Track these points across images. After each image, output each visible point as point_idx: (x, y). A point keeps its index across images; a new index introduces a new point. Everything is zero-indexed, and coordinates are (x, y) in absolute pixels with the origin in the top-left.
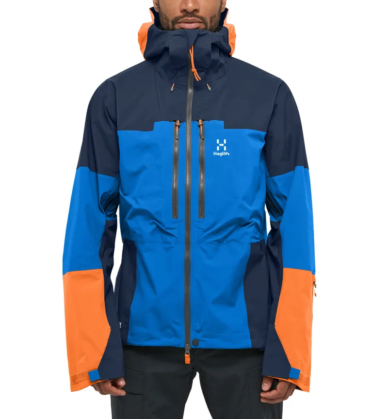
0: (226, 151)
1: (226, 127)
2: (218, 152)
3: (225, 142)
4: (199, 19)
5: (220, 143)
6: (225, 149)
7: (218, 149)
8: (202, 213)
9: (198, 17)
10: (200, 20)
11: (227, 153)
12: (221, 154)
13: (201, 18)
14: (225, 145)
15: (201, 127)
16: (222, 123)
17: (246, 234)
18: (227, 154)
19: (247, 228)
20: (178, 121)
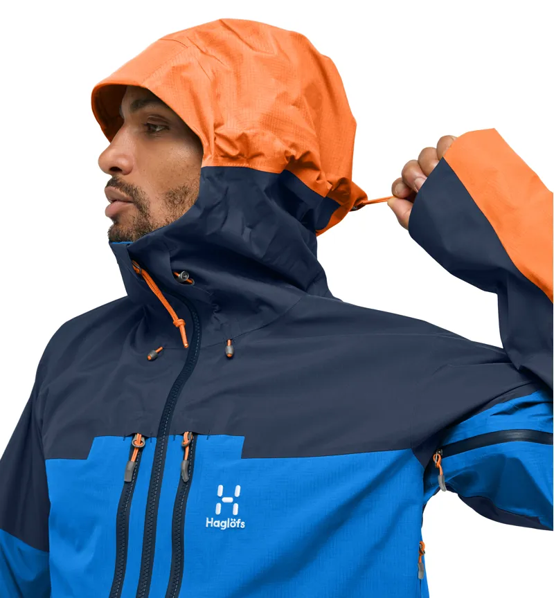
0: (236, 517)
1: (246, 454)
2: (217, 518)
3: (237, 493)
5: (225, 495)
6: (235, 512)
7: (218, 510)
10: (124, 195)
11: (238, 522)
12: (225, 525)
14: (236, 500)
15: (187, 449)
16: (238, 441)
20: (138, 437)
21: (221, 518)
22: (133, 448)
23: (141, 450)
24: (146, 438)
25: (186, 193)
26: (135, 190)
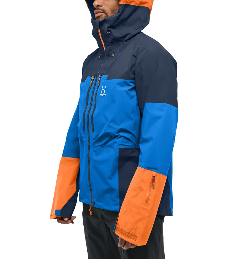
4: (100, 11)
5: (103, 88)
6: (104, 92)
7: (102, 91)
8: (93, 130)
9: (100, 9)
10: (102, 11)
12: (102, 95)
13: (103, 10)
14: (105, 89)
16: (107, 76)
17: (116, 142)
18: (105, 94)
19: (117, 139)
20: (93, 77)
21: (102, 93)
22: (92, 79)
23: (93, 80)
24: (95, 77)
25: (116, 10)
26: (105, 10)
